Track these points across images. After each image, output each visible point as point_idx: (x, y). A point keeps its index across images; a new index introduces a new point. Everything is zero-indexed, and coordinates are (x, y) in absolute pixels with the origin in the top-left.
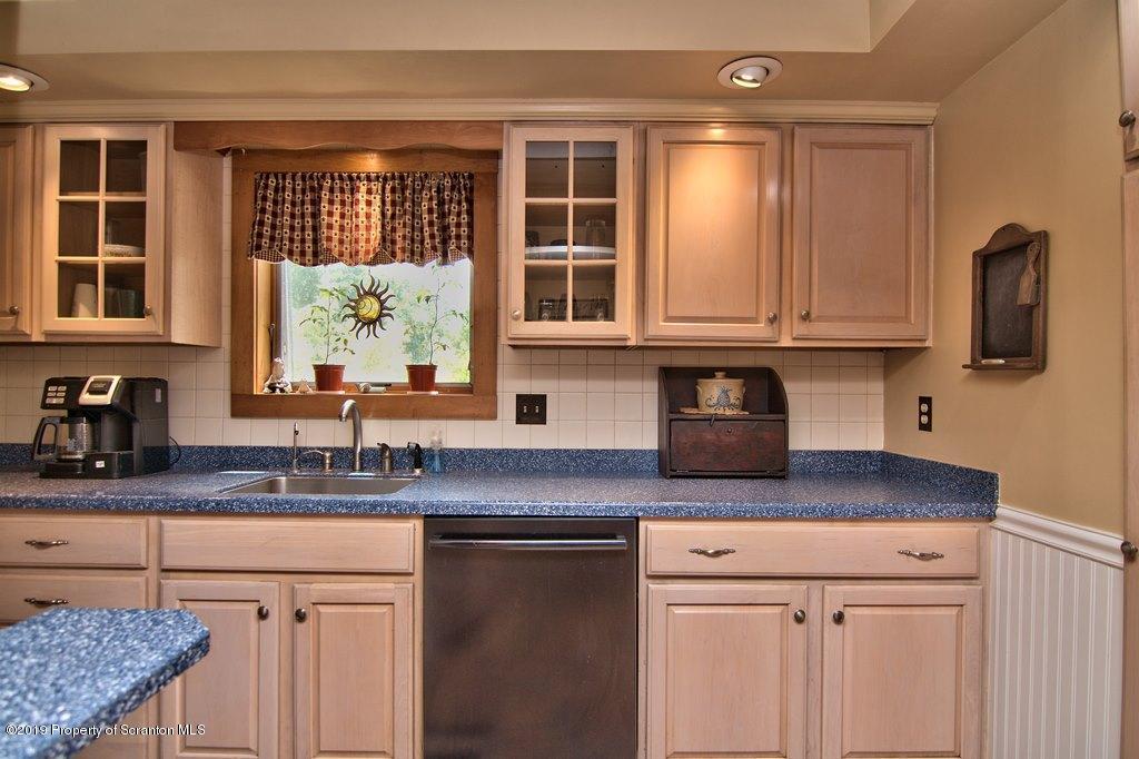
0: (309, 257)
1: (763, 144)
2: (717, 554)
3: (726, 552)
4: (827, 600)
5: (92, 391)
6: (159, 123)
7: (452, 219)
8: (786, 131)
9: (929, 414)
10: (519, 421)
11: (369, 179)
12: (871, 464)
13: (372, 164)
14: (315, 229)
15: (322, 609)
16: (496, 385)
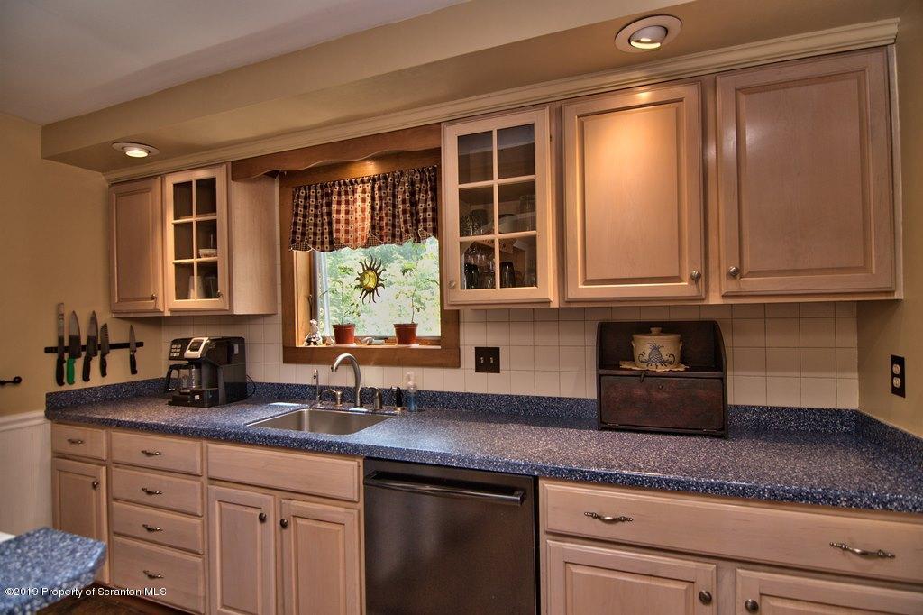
0: (327, 245)
1: (681, 100)
2: (615, 521)
3: (624, 520)
4: (739, 585)
5: (192, 349)
6: (220, 164)
7: (421, 206)
8: (705, 83)
9: (902, 376)
10: (478, 370)
11: (363, 182)
12: (842, 424)
13: (371, 169)
14: (330, 224)
15: (300, 521)
16: (458, 340)
